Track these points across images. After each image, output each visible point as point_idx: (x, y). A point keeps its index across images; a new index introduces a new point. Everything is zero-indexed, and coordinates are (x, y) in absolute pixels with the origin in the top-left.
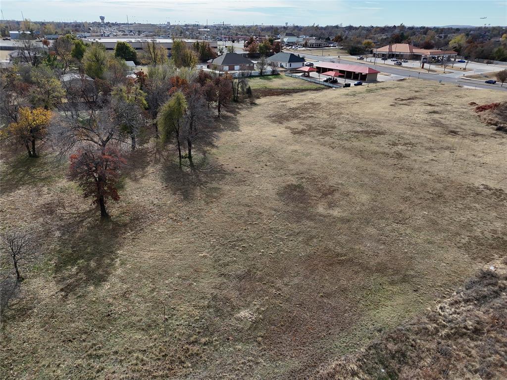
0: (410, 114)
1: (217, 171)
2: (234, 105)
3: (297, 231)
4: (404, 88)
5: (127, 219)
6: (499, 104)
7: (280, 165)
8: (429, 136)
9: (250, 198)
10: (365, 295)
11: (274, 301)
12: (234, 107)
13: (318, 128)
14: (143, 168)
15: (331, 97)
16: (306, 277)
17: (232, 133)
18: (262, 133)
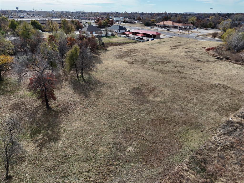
0: (178, 53)
1: (98, 83)
2: (97, 51)
3: (143, 109)
4: (173, 41)
5: (60, 109)
6: (215, 47)
7: (127, 79)
8: (189, 63)
9: (117, 95)
10: (181, 136)
11: (142, 142)
12: (97, 52)
13: (139, 60)
14: (61, 83)
15: (142, 46)
16: (153, 130)
17: (100, 64)
18: (114, 64)
